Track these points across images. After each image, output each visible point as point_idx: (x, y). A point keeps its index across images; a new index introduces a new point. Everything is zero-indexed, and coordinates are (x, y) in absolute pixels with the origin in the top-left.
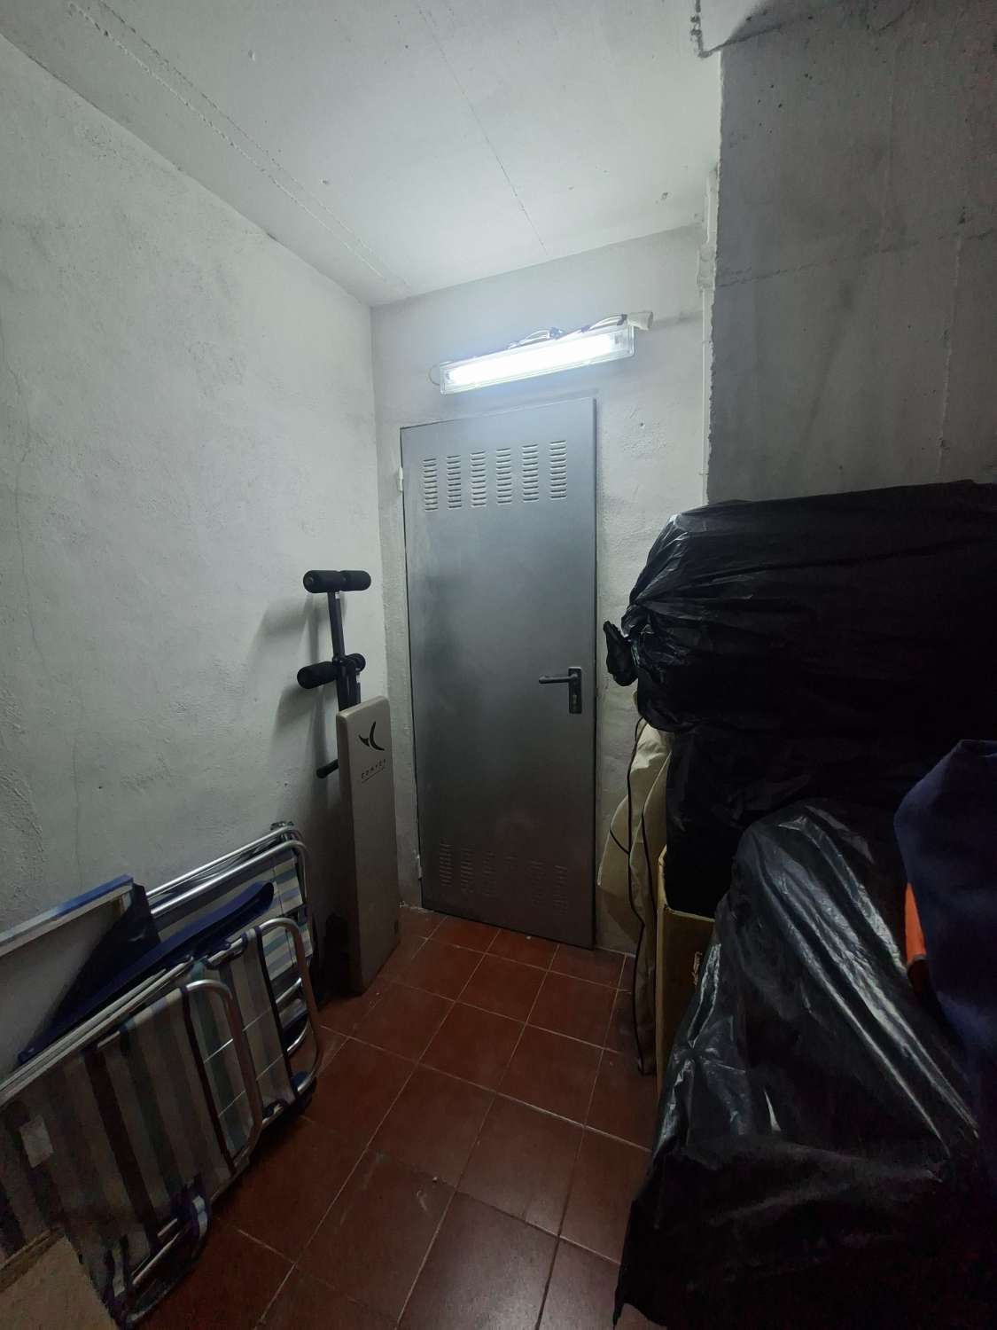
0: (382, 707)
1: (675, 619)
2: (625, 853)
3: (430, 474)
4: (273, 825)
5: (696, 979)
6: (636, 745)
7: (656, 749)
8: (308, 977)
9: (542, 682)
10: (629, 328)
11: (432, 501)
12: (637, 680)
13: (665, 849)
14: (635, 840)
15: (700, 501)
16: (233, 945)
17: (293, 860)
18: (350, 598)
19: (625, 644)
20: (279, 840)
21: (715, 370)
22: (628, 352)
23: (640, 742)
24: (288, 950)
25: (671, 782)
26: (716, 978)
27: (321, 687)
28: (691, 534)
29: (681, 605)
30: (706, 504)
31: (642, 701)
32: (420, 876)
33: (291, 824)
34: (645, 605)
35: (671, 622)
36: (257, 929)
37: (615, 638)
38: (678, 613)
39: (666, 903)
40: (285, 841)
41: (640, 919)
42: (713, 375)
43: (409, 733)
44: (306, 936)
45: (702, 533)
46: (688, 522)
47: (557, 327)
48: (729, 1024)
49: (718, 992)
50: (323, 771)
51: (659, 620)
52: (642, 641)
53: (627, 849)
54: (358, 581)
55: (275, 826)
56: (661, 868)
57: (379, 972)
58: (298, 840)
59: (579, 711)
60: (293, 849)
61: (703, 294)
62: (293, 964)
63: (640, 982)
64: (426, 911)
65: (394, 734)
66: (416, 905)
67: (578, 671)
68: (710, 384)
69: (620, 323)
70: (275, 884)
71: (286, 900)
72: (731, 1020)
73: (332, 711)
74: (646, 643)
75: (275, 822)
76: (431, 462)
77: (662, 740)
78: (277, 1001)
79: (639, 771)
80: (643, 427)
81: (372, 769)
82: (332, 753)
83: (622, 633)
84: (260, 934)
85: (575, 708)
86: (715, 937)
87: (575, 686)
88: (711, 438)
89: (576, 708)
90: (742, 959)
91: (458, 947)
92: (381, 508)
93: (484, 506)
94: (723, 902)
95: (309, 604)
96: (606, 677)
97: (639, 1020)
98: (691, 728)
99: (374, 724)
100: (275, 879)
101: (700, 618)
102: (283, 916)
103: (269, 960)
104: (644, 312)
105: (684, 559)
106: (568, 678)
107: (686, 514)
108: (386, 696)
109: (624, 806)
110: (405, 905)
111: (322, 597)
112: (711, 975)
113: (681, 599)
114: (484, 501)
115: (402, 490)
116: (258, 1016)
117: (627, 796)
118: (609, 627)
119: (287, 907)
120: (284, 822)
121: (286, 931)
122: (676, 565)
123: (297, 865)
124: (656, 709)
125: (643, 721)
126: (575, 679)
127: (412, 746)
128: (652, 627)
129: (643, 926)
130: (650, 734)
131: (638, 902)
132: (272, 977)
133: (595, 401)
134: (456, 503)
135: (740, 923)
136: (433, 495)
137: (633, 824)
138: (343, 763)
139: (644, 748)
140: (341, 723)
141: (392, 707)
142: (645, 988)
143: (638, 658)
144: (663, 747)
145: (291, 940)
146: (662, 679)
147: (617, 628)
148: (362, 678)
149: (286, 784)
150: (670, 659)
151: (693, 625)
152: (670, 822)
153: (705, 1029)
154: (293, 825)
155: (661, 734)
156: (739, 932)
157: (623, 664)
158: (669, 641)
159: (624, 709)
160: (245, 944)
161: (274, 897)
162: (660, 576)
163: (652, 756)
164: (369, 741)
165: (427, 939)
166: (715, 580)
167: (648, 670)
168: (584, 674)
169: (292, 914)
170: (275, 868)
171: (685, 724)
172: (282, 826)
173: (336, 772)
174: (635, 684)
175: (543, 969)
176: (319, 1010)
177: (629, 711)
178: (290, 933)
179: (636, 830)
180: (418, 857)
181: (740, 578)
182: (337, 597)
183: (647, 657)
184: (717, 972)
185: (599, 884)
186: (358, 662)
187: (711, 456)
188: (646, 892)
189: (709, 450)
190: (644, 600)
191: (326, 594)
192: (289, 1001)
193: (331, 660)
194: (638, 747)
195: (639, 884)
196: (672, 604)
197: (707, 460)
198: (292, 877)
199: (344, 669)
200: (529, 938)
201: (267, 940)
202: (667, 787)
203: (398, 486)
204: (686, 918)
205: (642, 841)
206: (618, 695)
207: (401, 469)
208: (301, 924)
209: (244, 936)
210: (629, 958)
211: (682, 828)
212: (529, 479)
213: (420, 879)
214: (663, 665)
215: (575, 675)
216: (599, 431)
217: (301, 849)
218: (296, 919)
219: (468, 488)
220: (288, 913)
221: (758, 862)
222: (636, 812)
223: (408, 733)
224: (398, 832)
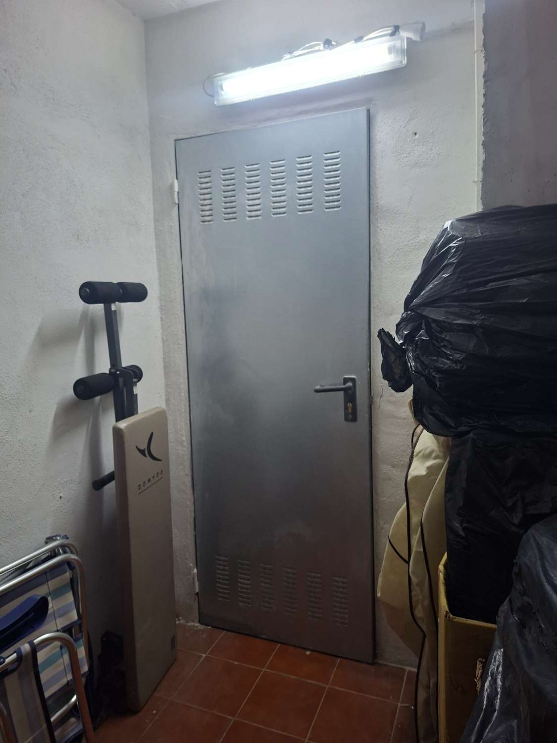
0: (160, 417)
1: (450, 324)
2: (405, 563)
3: (204, 186)
4: (48, 539)
5: (479, 685)
6: (413, 453)
7: (433, 455)
8: (84, 694)
9: (317, 391)
10: (402, 39)
11: (207, 213)
12: (412, 387)
13: (445, 557)
14: (414, 549)
15: (475, 207)
16: (7, 660)
17: (68, 575)
18: (127, 310)
19: (400, 351)
20: (53, 554)
21: (488, 78)
22: (401, 62)
23: (417, 449)
24: (63, 667)
25: (449, 487)
26: (499, 683)
27: (97, 398)
28: (466, 239)
29: (457, 310)
30: (480, 210)
31: (418, 408)
32: (197, 591)
33: (66, 537)
34: (419, 311)
35: (445, 327)
36: (31, 643)
37: (390, 345)
38: (453, 317)
39: (447, 609)
40: (60, 554)
41: (422, 630)
42: (485, 82)
43: (187, 444)
44: (82, 652)
45: (476, 238)
46: (463, 227)
47: (330, 39)
48: (513, 727)
49: (501, 696)
50: (99, 484)
51: (433, 325)
52: (416, 347)
53: (407, 559)
54: (135, 293)
55: (50, 539)
56: (441, 576)
57: (155, 690)
58: (72, 552)
59: (354, 419)
60: (68, 563)
61: (475, 4)
62: (68, 682)
63: (422, 695)
64: (201, 627)
65: (172, 445)
66: (193, 621)
67: (353, 380)
68: (483, 92)
69: (393, 34)
70: (49, 598)
71: (60, 616)
72: (514, 723)
73: (109, 422)
74: (423, 349)
75: (48, 535)
76: (205, 174)
77: (439, 447)
78: (52, 719)
79: (417, 478)
80: (417, 136)
81: (149, 480)
82: (109, 465)
83: (397, 340)
84: (34, 650)
85: (350, 416)
86: (497, 642)
87: (350, 395)
88: (484, 144)
89: (352, 416)
90: (525, 661)
91: (236, 663)
92: (156, 220)
93: (260, 218)
94: (505, 606)
95: (85, 315)
96: (381, 384)
97: (421, 733)
98: (469, 432)
99: (152, 434)
100: (50, 594)
101: (475, 323)
102: (58, 631)
103: (44, 677)
104: (416, 23)
105: (459, 264)
106: (343, 386)
107: (460, 220)
108: (164, 407)
109: (402, 514)
110: (182, 621)
111: (99, 308)
112: (494, 681)
113: (457, 304)
114: (258, 213)
115: (177, 202)
116: (32, 735)
117: (405, 504)
118: (383, 334)
119: (62, 623)
120: (60, 536)
121: (61, 648)
122: (452, 269)
123: (72, 580)
124: (432, 414)
125: (421, 427)
126: (349, 388)
127: (189, 456)
128: (427, 332)
129: (425, 636)
130: (427, 440)
131: (419, 612)
132: (47, 694)
133: (368, 111)
134: (231, 216)
135: (522, 625)
136: (208, 207)
137: (411, 532)
138: (119, 475)
139: (421, 454)
140: (117, 433)
141: (170, 418)
142: (427, 702)
143: (413, 364)
144: (441, 454)
145: (66, 657)
146: (438, 384)
147: (391, 336)
148: (139, 389)
149: (61, 497)
150: (445, 364)
151: (468, 330)
152: (449, 528)
153: (489, 732)
154: (67, 538)
155: (437, 439)
156: (521, 635)
157: (397, 371)
158: (444, 346)
159: (400, 418)
160: (20, 658)
161: (49, 612)
162: (435, 282)
163: (430, 463)
164: (146, 452)
165: (204, 655)
166: (490, 284)
167: (424, 376)
168: (358, 383)
169: (68, 629)
170: (49, 583)
171: (463, 428)
172: (55, 540)
173: (112, 485)
174: (410, 391)
175: (323, 685)
176: (95, 729)
177: (404, 419)
178: (65, 650)
179: (416, 538)
180: (195, 571)
181: (515, 282)
182: (113, 308)
183: (422, 363)
184: (499, 677)
185: (379, 595)
186: (136, 373)
187: (484, 162)
188: (427, 602)
189: (483, 157)
190: (419, 306)
191: (102, 305)
192: (63, 719)
193: (108, 372)
194: (415, 454)
195: (421, 595)
196: (447, 309)
197: (481, 167)
198: (69, 592)
199: (121, 380)
200: (308, 653)
201: (41, 656)
202: (446, 492)
203: (173, 198)
204: (466, 624)
205: (422, 550)
206: (394, 403)
207: (176, 181)
208: (76, 640)
209: (18, 651)
210: (409, 672)
211: (462, 533)
212: (303, 190)
213: (197, 594)
214: (438, 370)
215: (350, 384)
216: (373, 141)
217: (76, 564)
218: (71, 635)
219: (243, 199)
220: (63, 628)
221: (539, 563)
222: (415, 520)
223: (185, 444)
224: (176, 544)
